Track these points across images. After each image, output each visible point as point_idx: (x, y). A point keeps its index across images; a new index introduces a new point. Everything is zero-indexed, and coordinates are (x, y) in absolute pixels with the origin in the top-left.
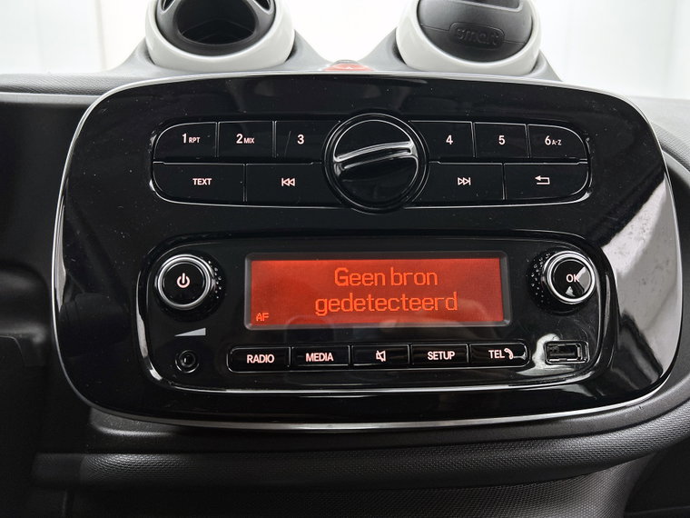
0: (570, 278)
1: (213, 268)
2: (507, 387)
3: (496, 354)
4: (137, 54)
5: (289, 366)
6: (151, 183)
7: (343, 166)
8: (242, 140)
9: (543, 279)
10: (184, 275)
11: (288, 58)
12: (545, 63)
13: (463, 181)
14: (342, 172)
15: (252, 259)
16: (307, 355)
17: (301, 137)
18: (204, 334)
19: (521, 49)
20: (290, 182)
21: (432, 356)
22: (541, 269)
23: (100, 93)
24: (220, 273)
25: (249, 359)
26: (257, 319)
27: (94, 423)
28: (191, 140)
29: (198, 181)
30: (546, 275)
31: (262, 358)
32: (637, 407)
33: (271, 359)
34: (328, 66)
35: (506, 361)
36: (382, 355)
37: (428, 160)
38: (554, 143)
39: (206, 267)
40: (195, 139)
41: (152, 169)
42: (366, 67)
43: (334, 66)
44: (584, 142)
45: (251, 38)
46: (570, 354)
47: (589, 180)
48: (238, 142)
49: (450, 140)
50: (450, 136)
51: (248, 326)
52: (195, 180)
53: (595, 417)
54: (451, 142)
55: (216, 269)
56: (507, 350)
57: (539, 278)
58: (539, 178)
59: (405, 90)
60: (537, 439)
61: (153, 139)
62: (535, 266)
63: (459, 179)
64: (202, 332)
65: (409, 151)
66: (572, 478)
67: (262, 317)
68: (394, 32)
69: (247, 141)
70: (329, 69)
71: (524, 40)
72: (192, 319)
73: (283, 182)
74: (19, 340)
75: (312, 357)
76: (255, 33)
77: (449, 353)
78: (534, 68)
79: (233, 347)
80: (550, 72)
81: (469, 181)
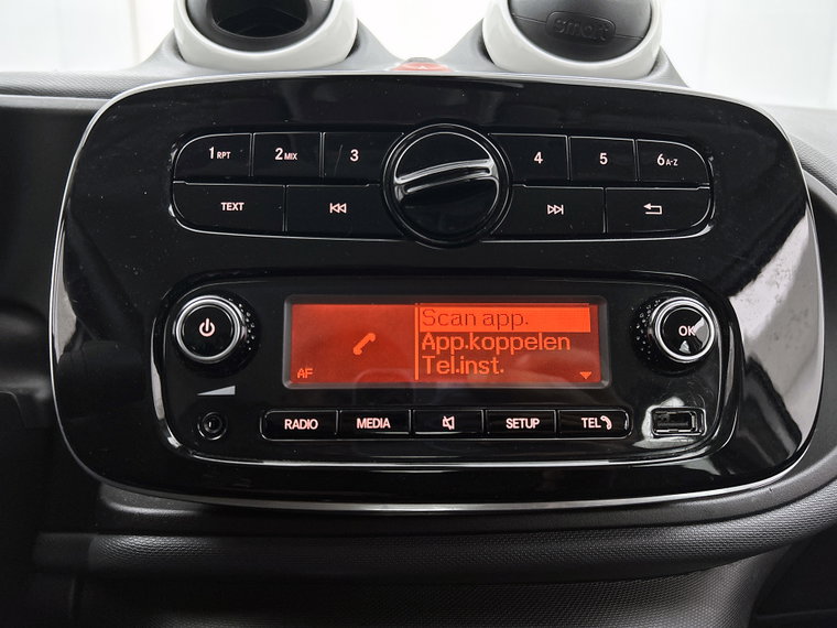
0: (683, 331)
1: (244, 314)
2: (606, 463)
3: (590, 423)
4: (163, 49)
5: (337, 435)
6: (171, 209)
7: (406, 189)
8: (282, 155)
9: (650, 331)
10: (208, 320)
11: (349, 55)
12: (667, 63)
13: (553, 209)
14: (405, 196)
15: (294, 302)
16: (359, 420)
17: (355, 152)
18: (233, 393)
19: (636, 46)
20: (340, 208)
21: (512, 423)
22: (648, 320)
23: (110, 96)
24: (254, 319)
25: (288, 424)
26: (299, 375)
27: (104, 497)
28: (219, 155)
29: (227, 206)
30: (653, 326)
31: (303, 423)
32: (767, 489)
33: (314, 424)
34: (398, 65)
35: (603, 431)
36: (450, 422)
37: (512, 182)
38: (668, 163)
39: (235, 312)
40: (224, 154)
41: (171, 191)
42: (446, 66)
43: (405, 66)
44: (707, 162)
45: (302, 29)
46: (681, 424)
47: (711, 210)
48: (277, 158)
49: (539, 158)
50: (539, 154)
51: (287, 384)
52: (224, 204)
53: (714, 501)
54: (540, 160)
55: (248, 314)
56: (604, 418)
57: (646, 330)
58: (649, 206)
59: (497, 96)
60: (643, 526)
61: (173, 155)
62: (642, 316)
63: (549, 206)
64: (230, 391)
65: (487, 170)
66: (687, 573)
67: (304, 373)
68: (481, 23)
69: (289, 157)
70: (398, 69)
71: (640, 34)
72: (218, 374)
73: (332, 208)
74: (19, 396)
75: (364, 423)
76: (308, 23)
77: (533, 420)
78: (652, 70)
79: (269, 410)
80: (673, 75)
81: (562, 209)
